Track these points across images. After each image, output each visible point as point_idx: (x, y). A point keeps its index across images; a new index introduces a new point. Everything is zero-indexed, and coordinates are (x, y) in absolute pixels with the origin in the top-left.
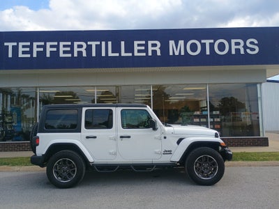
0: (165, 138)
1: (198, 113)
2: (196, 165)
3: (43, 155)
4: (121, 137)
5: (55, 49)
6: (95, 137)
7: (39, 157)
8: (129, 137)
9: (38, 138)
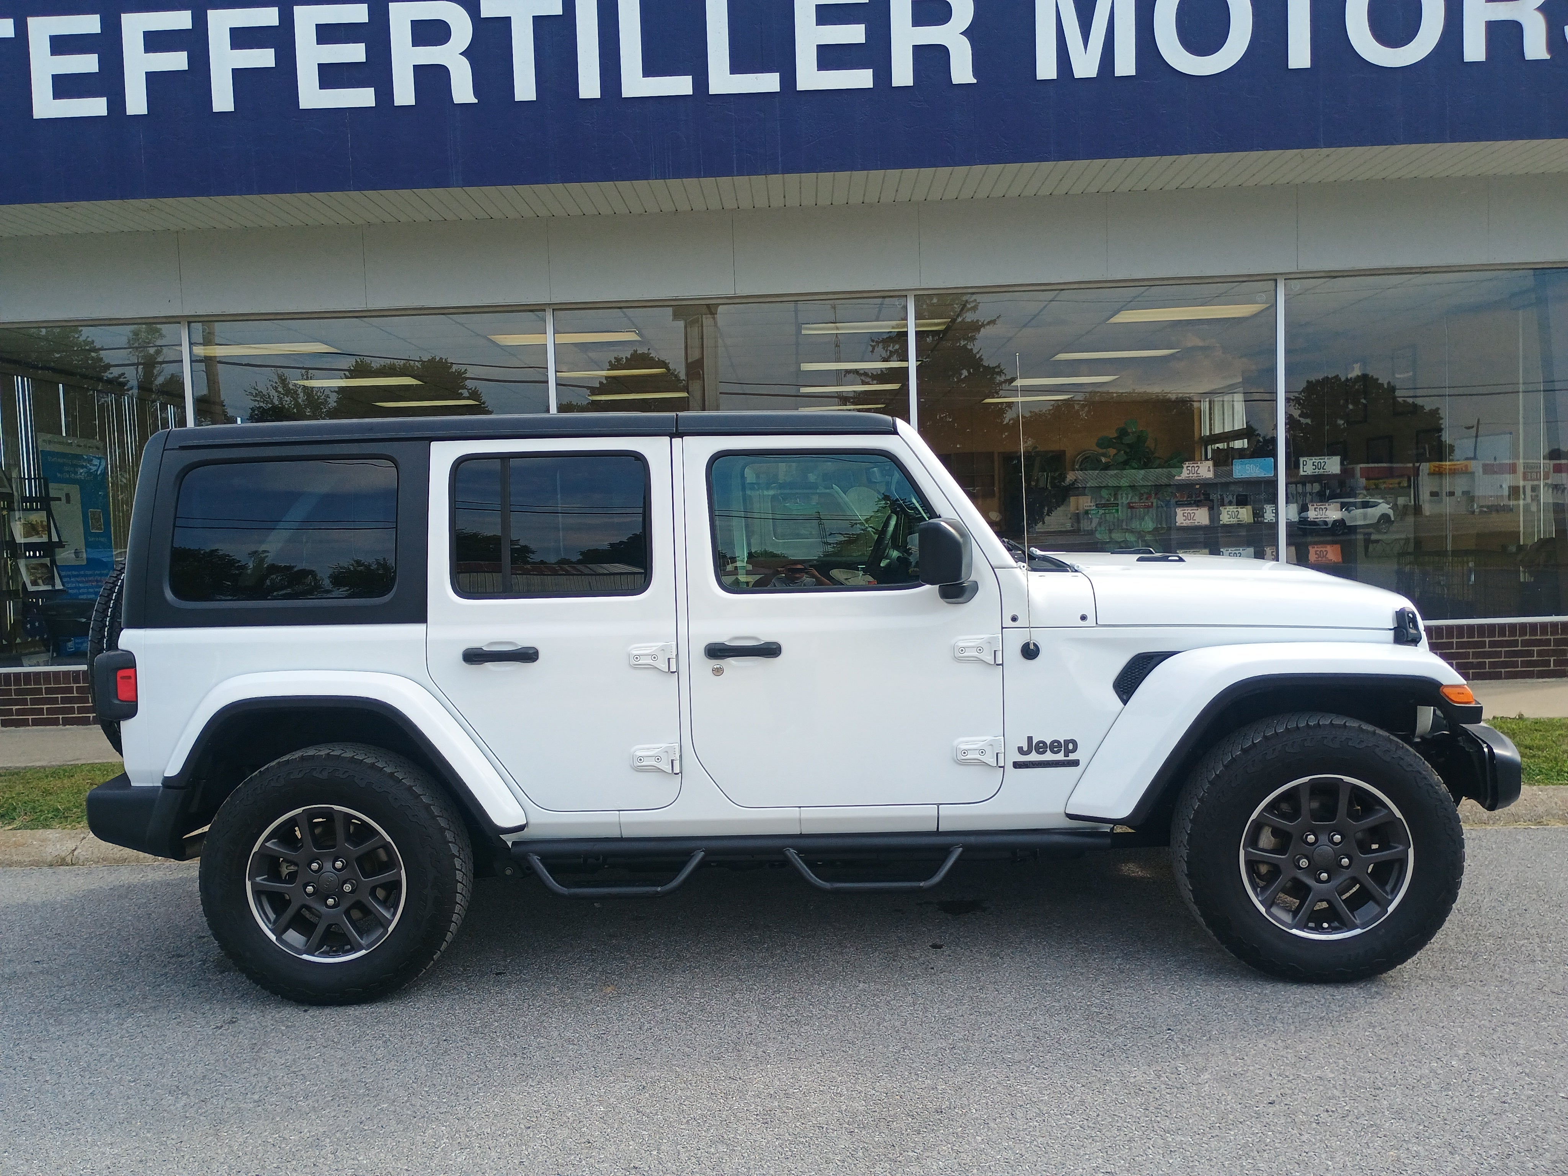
0: (1030, 652)
1: (1205, 470)
2: (1253, 841)
3: (167, 781)
4: (717, 652)
5: (264, 58)
6: (528, 655)
7: (146, 796)
8: (770, 651)
9: (128, 662)
